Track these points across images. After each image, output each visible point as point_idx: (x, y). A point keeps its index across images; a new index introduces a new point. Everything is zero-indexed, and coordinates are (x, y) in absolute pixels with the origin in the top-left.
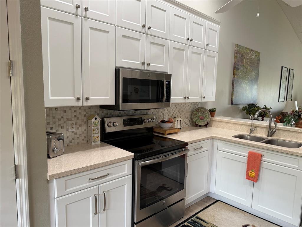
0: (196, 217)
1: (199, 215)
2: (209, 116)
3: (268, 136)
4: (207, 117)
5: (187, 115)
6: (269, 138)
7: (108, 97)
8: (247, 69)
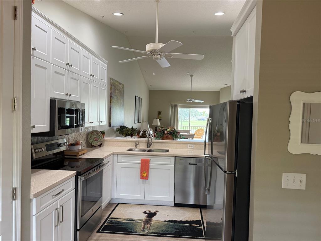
0: (110, 218)
1: (111, 216)
2: (102, 137)
3: (147, 148)
4: (101, 138)
5: (84, 138)
6: (148, 149)
7: (45, 124)
8: (118, 98)
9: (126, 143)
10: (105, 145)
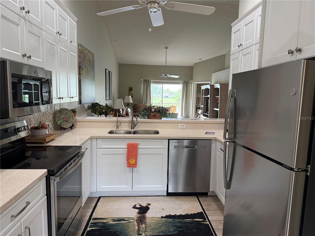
0: (93, 219)
1: (94, 216)
2: (73, 117)
3: (131, 129)
4: (72, 118)
5: (50, 119)
6: (133, 130)
8: (88, 69)
9: (104, 123)
10: (77, 126)
